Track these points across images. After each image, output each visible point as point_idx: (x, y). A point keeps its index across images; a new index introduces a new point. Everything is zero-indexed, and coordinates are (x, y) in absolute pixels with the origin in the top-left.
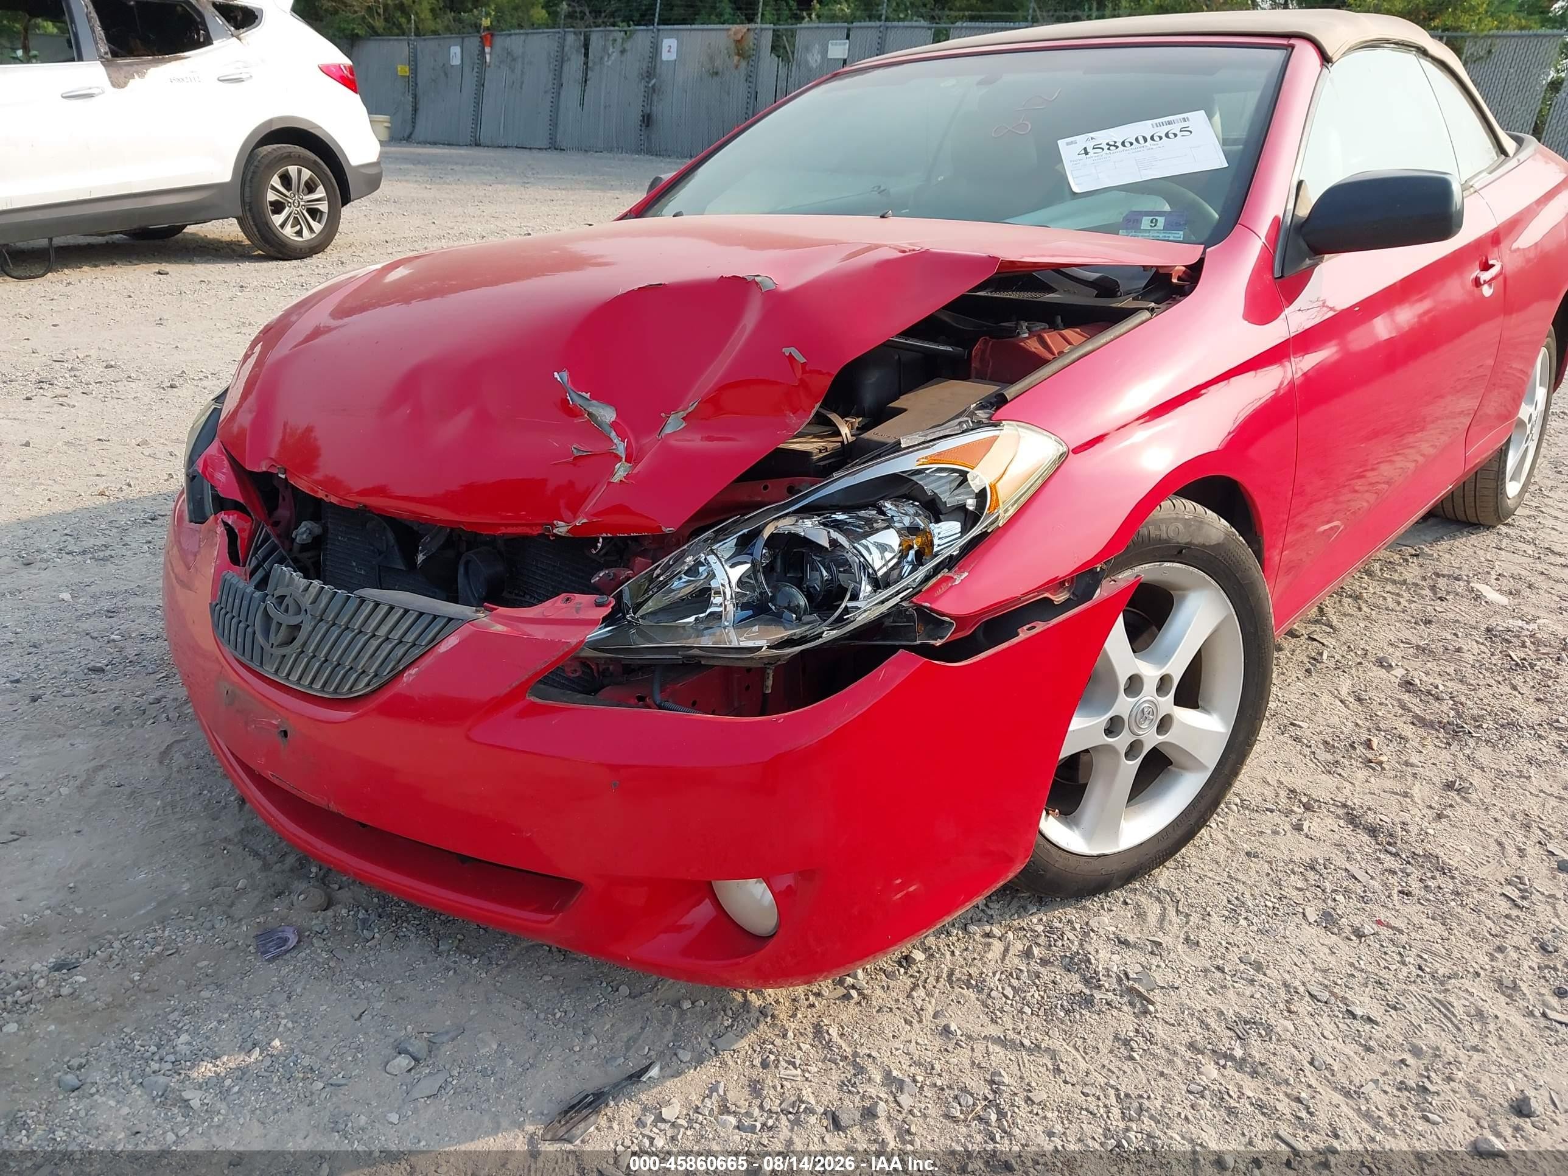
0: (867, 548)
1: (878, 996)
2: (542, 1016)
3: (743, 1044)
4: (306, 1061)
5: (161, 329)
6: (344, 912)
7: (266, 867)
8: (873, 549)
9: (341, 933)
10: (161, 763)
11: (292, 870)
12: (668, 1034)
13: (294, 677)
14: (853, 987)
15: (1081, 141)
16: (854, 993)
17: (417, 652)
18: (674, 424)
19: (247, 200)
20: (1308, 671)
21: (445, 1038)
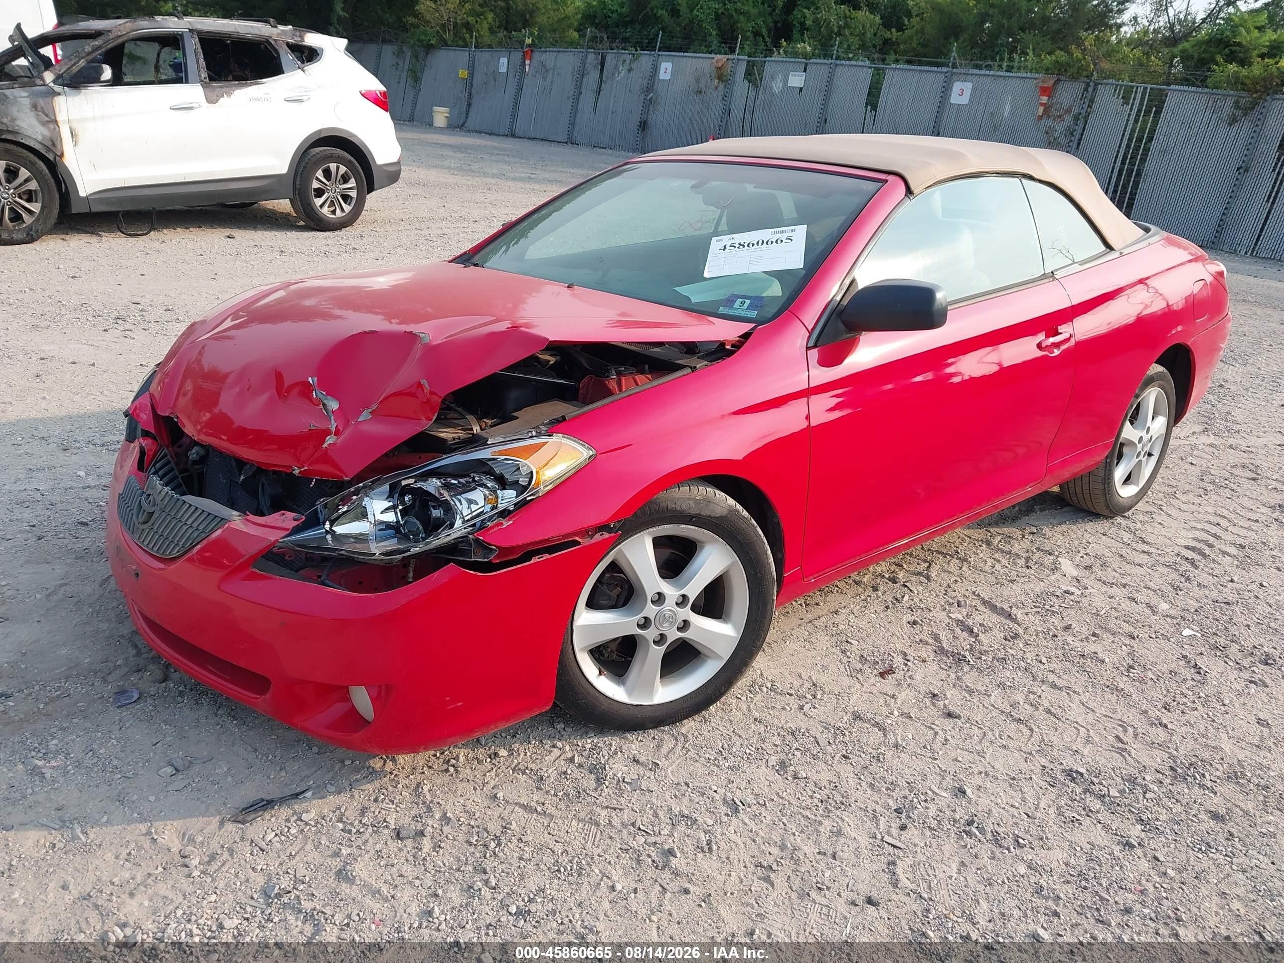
0: (460, 501)
1: (466, 772)
2: (260, 757)
3: (369, 787)
4: (115, 762)
5: (213, 282)
6: (172, 685)
7: (139, 654)
8: (463, 501)
9: (166, 697)
10: (101, 586)
11: (152, 658)
12: (329, 776)
13: (146, 543)
14: (453, 766)
15: (726, 240)
16: (452, 769)
17: (203, 535)
18: (365, 415)
19: (298, 187)
20: (887, 607)
21: (199, 761)
